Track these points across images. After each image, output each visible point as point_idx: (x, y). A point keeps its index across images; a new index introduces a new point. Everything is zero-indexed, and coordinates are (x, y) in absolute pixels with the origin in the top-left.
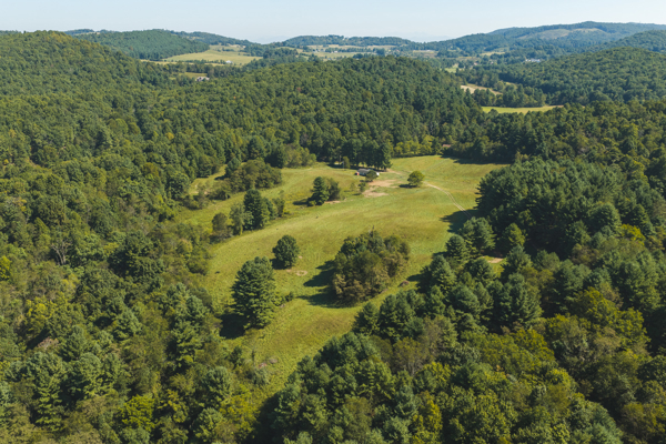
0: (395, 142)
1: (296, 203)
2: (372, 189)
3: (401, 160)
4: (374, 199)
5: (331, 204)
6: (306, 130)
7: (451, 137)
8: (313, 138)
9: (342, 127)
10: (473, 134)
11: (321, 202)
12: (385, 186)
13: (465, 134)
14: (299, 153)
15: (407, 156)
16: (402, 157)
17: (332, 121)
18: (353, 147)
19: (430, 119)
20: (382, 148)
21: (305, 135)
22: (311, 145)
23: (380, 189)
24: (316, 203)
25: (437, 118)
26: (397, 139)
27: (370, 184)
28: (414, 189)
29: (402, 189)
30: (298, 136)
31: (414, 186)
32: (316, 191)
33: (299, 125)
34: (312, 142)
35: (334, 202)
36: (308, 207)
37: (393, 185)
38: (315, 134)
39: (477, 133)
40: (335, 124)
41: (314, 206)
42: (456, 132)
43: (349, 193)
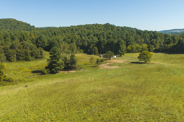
0: (127, 45)
1: (33, 72)
2: (108, 63)
3: (130, 54)
4: (107, 70)
5: (65, 73)
6: (80, 39)
7: (157, 45)
8: (83, 42)
9: (99, 38)
10: (174, 39)
11: (54, 70)
12: (120, 62)
13: (169, 39)
14: (68, 45)
15: (134, 52)
16: (131, 53)
17: (94, 35)
18: (101, 43)
19: (145, 37)
20: (119, 42)
21: (79, 41)
22: (81, 45)
23: (114, 64)
24: (50, 72)
25: (148, 37)
26: (128, 44)
27: (108, 61)
28: (145, 64)
29: (133, 64)
30: (75, 41)
31: (143, 63)
32: (51, 60)
33: (78, 37)
34: (82, 44)
35: (70, 71)
36: (40, 75)
37: (126, 62)
38: (84, 40)
39: (176, 39)
40: (96, 37)
41: (46, 75)
42: (159, 43)
43: (88, 65)
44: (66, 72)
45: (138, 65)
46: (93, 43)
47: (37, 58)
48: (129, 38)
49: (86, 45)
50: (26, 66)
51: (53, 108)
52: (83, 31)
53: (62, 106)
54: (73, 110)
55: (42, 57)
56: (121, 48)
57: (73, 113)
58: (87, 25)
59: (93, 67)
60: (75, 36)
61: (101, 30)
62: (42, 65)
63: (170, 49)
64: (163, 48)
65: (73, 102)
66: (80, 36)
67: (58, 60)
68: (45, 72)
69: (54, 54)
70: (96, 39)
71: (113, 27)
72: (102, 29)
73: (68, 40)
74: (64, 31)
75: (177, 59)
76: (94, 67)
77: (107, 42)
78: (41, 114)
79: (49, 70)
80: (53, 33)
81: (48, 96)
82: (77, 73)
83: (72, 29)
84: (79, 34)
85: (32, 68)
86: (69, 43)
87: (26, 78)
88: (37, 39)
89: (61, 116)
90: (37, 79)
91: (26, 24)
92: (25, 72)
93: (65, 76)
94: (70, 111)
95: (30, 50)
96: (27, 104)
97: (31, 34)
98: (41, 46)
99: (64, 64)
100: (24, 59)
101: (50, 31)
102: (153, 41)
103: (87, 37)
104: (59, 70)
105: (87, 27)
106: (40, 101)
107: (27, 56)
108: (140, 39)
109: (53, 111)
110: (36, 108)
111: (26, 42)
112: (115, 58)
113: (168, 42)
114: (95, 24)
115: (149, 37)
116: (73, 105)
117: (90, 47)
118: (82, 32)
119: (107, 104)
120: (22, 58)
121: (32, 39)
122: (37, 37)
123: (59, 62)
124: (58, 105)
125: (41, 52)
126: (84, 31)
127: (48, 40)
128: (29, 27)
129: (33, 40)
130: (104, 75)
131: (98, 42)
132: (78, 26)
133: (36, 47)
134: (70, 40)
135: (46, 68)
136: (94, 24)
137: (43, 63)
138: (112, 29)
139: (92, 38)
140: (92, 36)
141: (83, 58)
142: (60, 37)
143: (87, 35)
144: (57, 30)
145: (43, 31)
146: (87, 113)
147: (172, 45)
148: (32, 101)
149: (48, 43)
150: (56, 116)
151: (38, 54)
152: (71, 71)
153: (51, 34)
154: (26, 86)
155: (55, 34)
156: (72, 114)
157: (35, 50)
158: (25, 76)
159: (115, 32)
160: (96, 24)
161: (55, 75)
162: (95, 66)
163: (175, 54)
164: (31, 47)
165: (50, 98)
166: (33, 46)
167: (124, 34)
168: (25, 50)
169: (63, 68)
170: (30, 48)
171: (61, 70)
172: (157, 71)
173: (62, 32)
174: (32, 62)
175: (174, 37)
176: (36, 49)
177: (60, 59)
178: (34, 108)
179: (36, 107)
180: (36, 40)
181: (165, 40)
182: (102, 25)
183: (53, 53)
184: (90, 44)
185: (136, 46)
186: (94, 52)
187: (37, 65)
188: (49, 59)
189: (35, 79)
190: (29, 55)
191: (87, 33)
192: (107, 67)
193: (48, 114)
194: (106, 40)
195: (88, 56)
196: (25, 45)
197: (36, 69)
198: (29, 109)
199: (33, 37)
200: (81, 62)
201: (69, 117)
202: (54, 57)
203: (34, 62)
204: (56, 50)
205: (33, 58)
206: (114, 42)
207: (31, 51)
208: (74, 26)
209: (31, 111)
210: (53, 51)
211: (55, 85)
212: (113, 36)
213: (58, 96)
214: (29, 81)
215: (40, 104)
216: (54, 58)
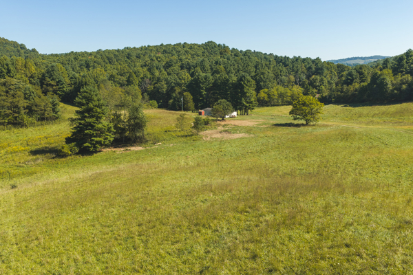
0: (258, 89)
1: (35, 152)
2: (220, 128)
3: (266, 108)
4: (222, 142)
5: (118, 153)
6: (149, 76)
7: (323, 87)
8: (156, 83)
9: (193, 72)
10: (361, 73)
11: (90, 145)
12: (247, 125)
13: (350, 74)
14: (120, 89)
15: (274, 105)
16: (268, 106)
17: (182, 67)
18: (201, 82)
19: (297, 72)
20: (241, 80)
21: (147, 81)
22: (152, 91)
23: (236, 129)
24: (77, 150)
25: (303, 72)
26: (261, 85)
27: (219, 122)
28: (306, 128)
29: (280, 128)
30: (137, 81)
31: (303, 125)
32: (79, 119)
33: (143, 72)
34: (154, 88)
35: (129, 148)
36: (53, 158)
37: (262, 124)
38: (159, 79)
39: (366, 73)
40: (185, 70)
41: (70, 157)
42: (328, 83)
43: (172, 133)
44: (119, 151)
45: (292, 129)
46: (179, 85)
47: (43, 119)
48: (263, 74)
49: (165, 88)
50: (14, 138)
51: (93, 242)
52: (154, 58)
53: (121, 233)
54: (159, 244)
55: (57, 118)
56: (247, 95)
57: (162, 251)
58: (162, 45)
59: (186, 136)
60: (136, 69)
61: (198, 56)
62: (58, 136)
63: (353, 95)
64: (339, 93)
65: (154, 219)
66: (149, 70)
67: (98, 118)
68: (66, 150)
69: (88, 104)
70: (186, 76)
71: (223, 50)
72: (200, 53)
73: (120, 79)
74: (108, 59)
75: (373, 116)
76: (189, 136)
77: (213, 81)
78: (53, 262)
79: (76, 145)
80: (83, 62)
81: (75, 206)
82: (147, 150)
83: (128, 55)
84: (145, 66)
85: (30, 143)
86: (122, 85)
87: (15, 168)
88: (43, 75)
89: (120, 263)
90: (44, 170)
91: (15, 44)
92: (11, 153)
93: (117, 160)
94: (149, 245)
95: (25, 98)
96: (10, 233)
97: (26, 63)
98: (55, 92)
99: (113, 129)
100: (9, 123)
101: (75, 58)
102: (315, 81)
103: (164, 72)
104: (101, 145)
105: (164, 51)
106: (51, 221)
107: (16, 115)
108: (286, 76)
109: (91, 249)
110: (36, 242)
111: (14, 81)
112: (235, 117)
113: (349, 79)
114: (182, 43)
115: (306, 72)
116: (155, 228)
117: (174, 95)
118: (152, 60)
119: (261, 219)
120: (4, 119)
121: (29, 75)
122: (43, 71)
123: (100, 126)
124: (106, 230)
125: (54, 105)
126: (157, 59)
127: (72, 78)
128: (22, 51)
129: (32, 77)
130: (216, 153)
131: (192, 81)
132: (142, 48)
133: (39, 92)
134: (124, 78)
135: (68, 140)
136: (180, 44)
137: (59, 131)
138: (221, 53)
139: (177, 74)
140: (176, 67)
141: (160, 118)
142: (101, 72)
143: (164, 67)
144: (93, 57)
145: (58, 58)
146: (208, 252)
147: (357, 86)
148: (25, 223)
149: (70, 85)
150: (103, 266)
151: (45, 110)
152: (133, 148)
153: (77, 65)
154: (13, 187)
155: (88, 66)
156: (158, 257)
157: (37, 100)
158: (12, 163)
159: (228, 59)
160: (185, 43)
161: (92, 158)
162: (192, 135)
163: (367, 105)
164: (27, 92)
165: (80, 211)
166: (31, 90)
167: (250, 64)
168: (11, 101)
169: (112, 139)
170: (25, 94)
171: (107, 146)
172: (342, 140)
173: (104, 61)
174: (30, 129)
175: (361, 68)
176: (40, 97)
177: (104, 118)
178: (32, 245)
179: (37, 239)
180: (40, 76)
181: (339, 78)
182: (199, 46)
183: (84, 101)
184: (173, 87)
185: (277, 90)
186: (184, 104)
187: (45, 135)
188: (74, 117)
189: (39, 168)
190: (23, 111)
191: (164, 63)
192: (219, 136)
193: (75, 261)
194: (211, 77)
195: (170, 113)
196: (11, 87)
197: (41, 146)
198: (15, 247)
199: (33, 68)
200: (154, 126)
201: (150, 267)
202: (88, 111)
203: (37, 128)
204: (92, 93)
205: (33, 119)
206: (231, 81)
207: (27, 101)
208: (132, 47)
209: (20, 253)
210: (85, 97)
211: (92, 179)
212: (225, 67)
213: (105, 206)
214: (23, 174)
215: (51, 230)
216: (87, 115)
